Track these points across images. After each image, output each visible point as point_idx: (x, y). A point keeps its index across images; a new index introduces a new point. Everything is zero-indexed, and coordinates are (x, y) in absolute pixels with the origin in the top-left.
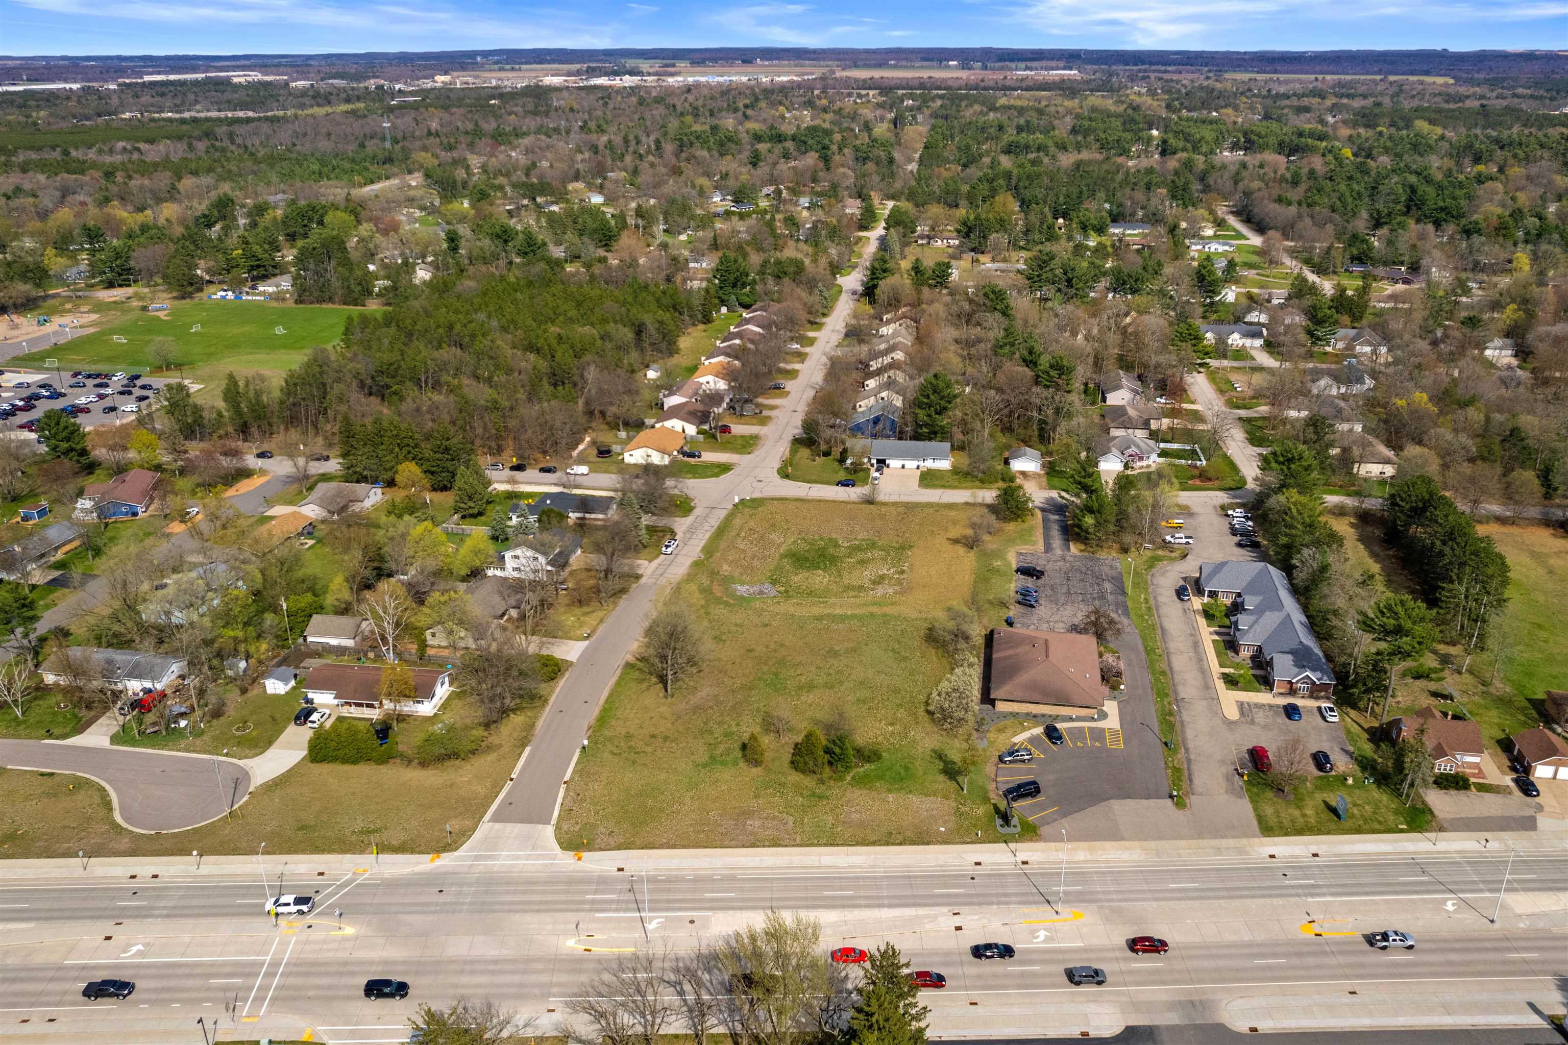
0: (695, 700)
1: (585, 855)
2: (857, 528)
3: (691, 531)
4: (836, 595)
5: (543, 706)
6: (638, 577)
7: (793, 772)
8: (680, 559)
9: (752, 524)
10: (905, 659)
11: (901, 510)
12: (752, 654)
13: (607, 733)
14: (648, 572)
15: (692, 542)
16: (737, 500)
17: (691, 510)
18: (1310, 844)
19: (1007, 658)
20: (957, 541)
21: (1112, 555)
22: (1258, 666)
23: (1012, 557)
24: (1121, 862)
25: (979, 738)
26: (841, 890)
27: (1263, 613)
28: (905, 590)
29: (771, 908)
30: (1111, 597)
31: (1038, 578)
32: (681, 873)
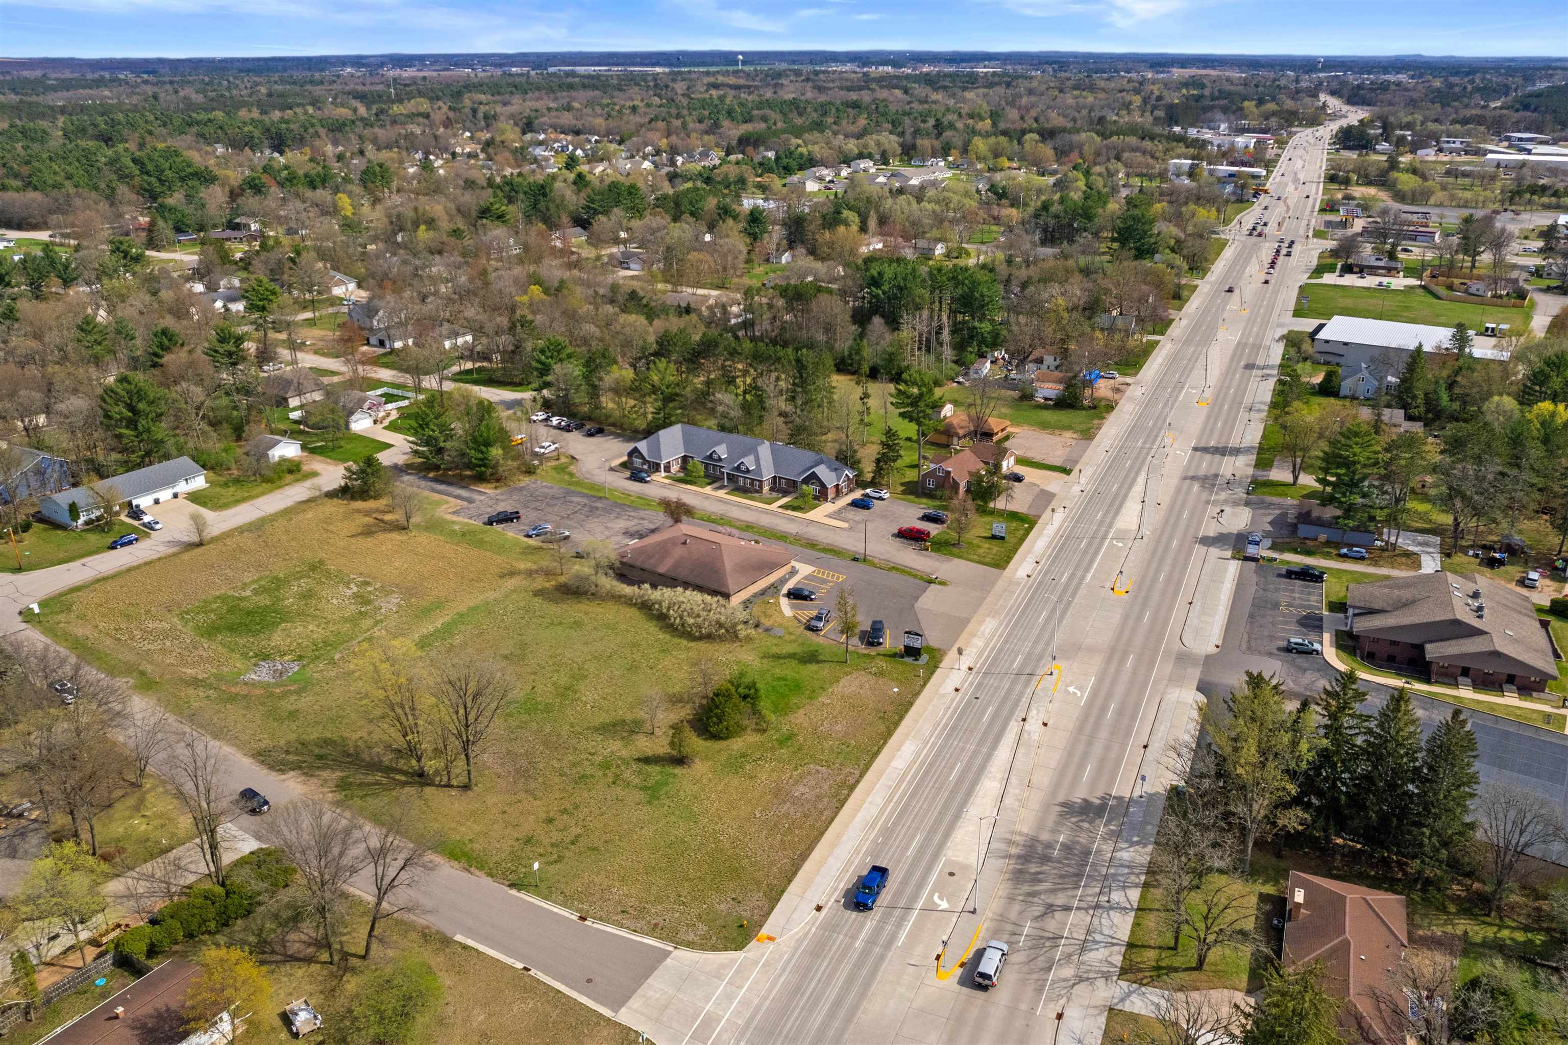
1: (767, 931)
18: (1024, 559)
19: (677, 565)
20: (368, 532)
21: (526, 480)
22: (785, 493)
23: (455, 518)
24: (996, 630)
25: (767, 630)
26: (953, 768)
27: (753, 451)
28: (409, 592)
29: (957, 817)
30: (599, 505)
31: (518, 518)
32: (856, 863)
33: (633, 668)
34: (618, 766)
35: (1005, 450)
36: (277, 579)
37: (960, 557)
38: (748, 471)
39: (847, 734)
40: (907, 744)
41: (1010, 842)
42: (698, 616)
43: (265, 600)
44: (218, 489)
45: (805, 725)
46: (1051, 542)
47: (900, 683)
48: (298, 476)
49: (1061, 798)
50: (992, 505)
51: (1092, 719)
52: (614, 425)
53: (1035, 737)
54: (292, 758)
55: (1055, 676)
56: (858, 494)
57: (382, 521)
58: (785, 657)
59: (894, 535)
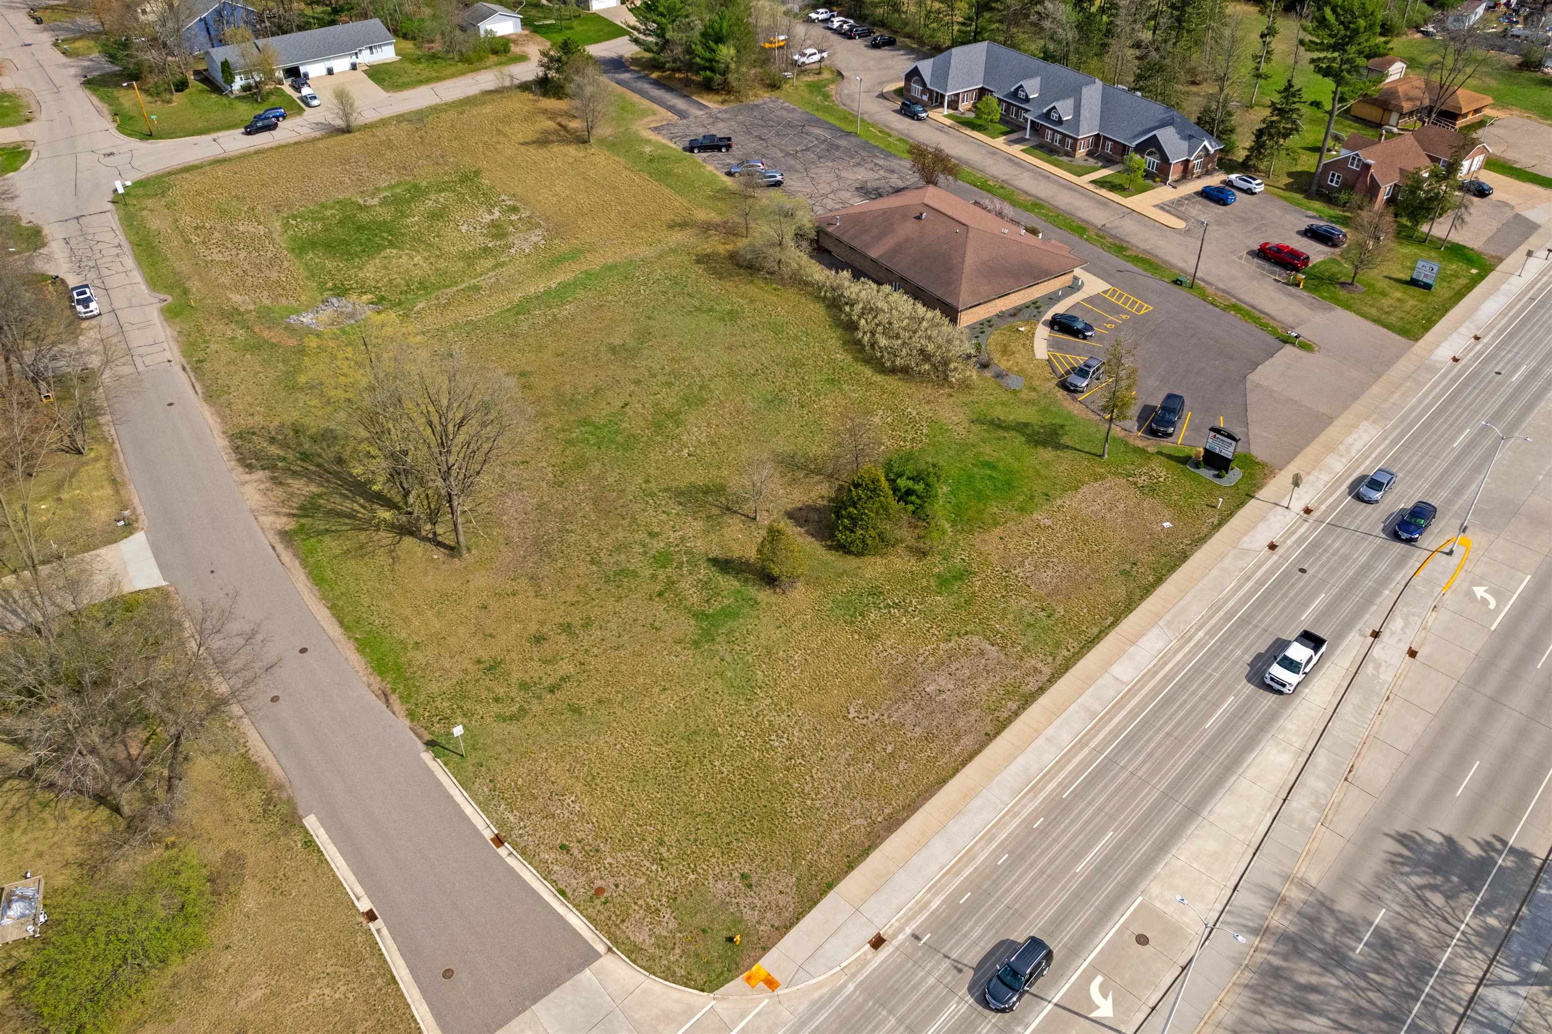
0: (514, 533)
1: (770, 964)
8: (129, 317)
10: (733, 314)
13: (436, 687)
15: (114, 281)
17: (36, 232)
18: (1455, 328)
19: (898, 249)
20: (543, 141)
21: (765, 97)
22: (1108, 162)
23: (653, 136)
24: (1373, 447)
25: (999, 376)
26: (1216, 705)
27: (1075, 92)
28: (557, 230)
29: (1193, 811)
30: (843, 143)
31: (728, 147)
32: (978, 862)
33: (775, 401)
34: (680, 566)
35: (1474, 143)
36: (416, 186)
37: (1347, 307)
38: (1060, 122)
39: (1056, 591)
40: (1155, 631)
41: (1277, 899)
42: (898, 337)
43: (385, 214)
44: (407, 65)
45: (994, 558)
46: (1510, 307)
47: (1179, 513)
48: (503, 58)
49: (1401, 825)
50: (1425, 228)
51: (1505, 663)
52: (909, 36)
53: (1387, 676)
54: (273, 450)
55: (1454, 560)
56: (1215, 180)
57: (564, 128)
58: (1007, 428)
59: (1252, 253)
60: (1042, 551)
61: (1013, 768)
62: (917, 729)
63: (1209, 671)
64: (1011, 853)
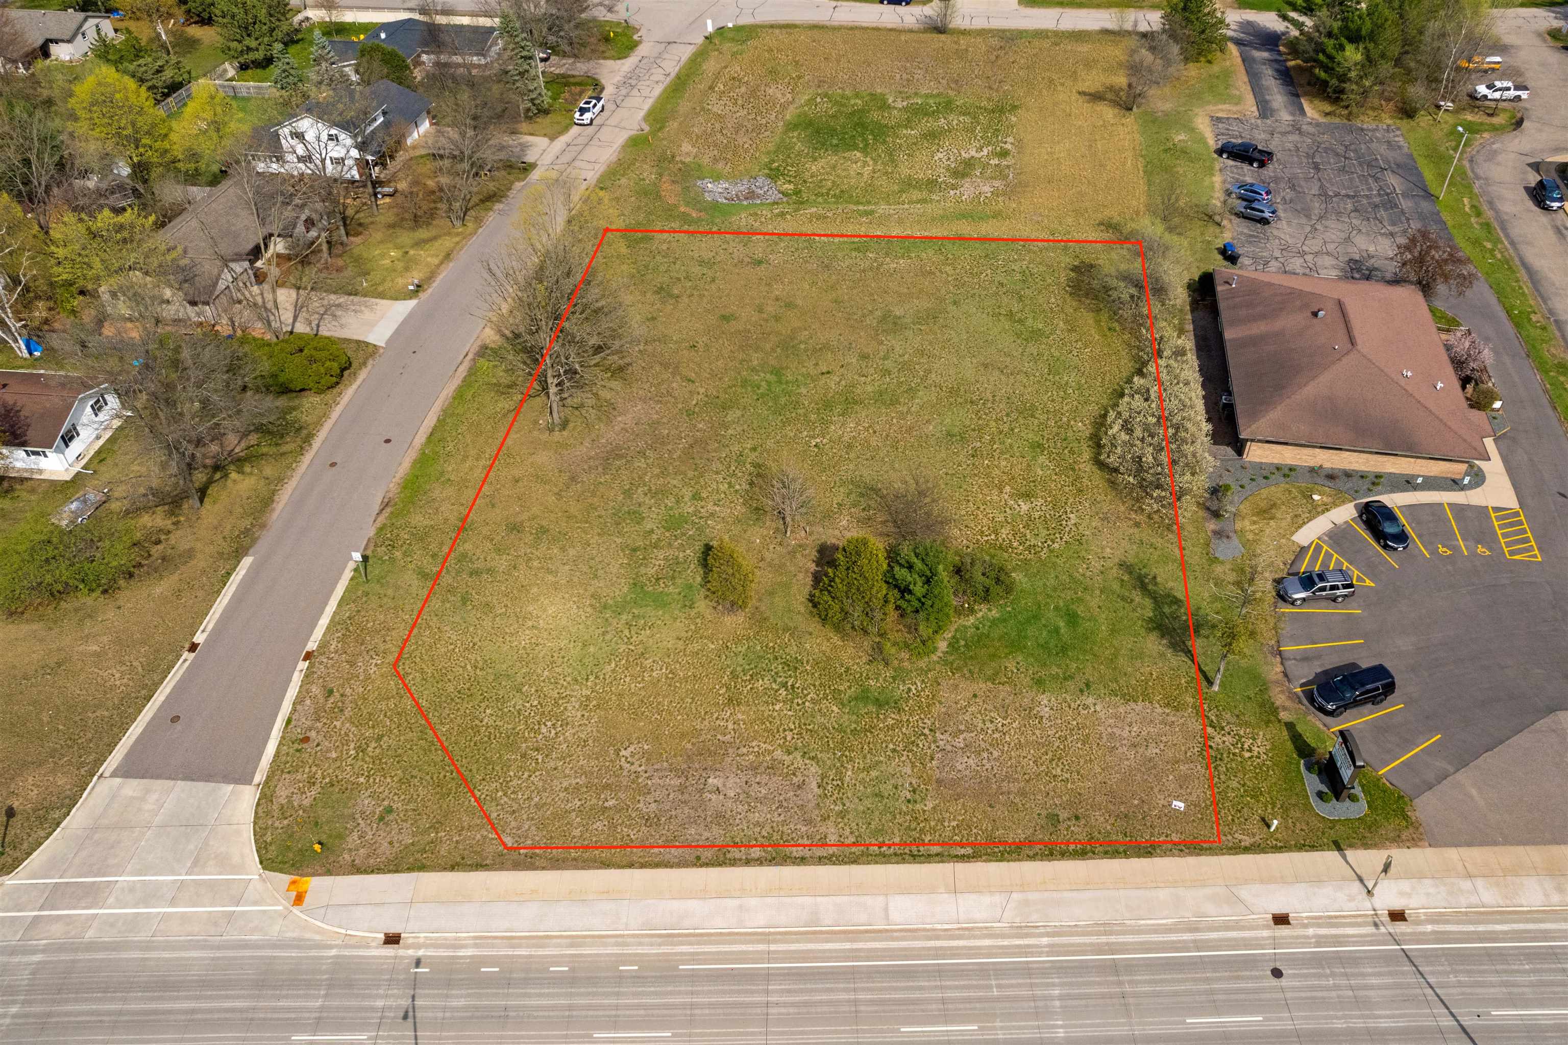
0: (609, 435)
1: (318, 886)
2: (919, 74)
3: (629, 83)
4: (887, 200)
5: (301, 451)
6: (527, 168)
7: (814, 626)
8: (605, 133)
9: (736, 69)
10: (1036, 335)
11: (995, 42)
12: (734, 326)
13: (418, 520)
14: (547, 159)
15: (628, 102)
16: (710, 28)
17: (633, 46)
19: (1259, 339)
20: (1097, 96)
23: (1204, 126)
25: (1220, 533)
28: (1014, 188)
30: (1407, 204)
31: (1262, 164)
32: (541, 952)
36: (949, 102)
39: (954, 783)
40: (998, 899)
43: (894, 119)
45: (939, 709)
47: (1213, 803)
60: (997, 735)
61: (675, 905)
62: (653, 805)
63: (993, 982)
64: (572, 970)
